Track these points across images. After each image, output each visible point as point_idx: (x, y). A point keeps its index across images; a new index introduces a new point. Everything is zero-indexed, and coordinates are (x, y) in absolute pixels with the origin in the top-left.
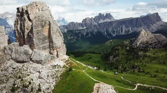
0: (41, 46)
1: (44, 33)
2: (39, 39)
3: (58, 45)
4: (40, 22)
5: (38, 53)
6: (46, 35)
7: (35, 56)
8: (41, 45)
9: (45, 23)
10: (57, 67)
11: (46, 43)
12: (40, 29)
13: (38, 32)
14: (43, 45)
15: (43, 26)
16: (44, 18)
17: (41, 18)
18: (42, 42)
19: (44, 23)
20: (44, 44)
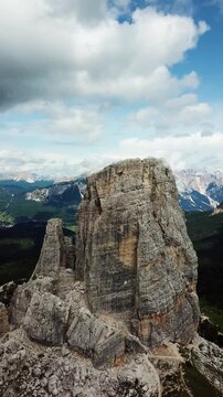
0: (109, 297)
1: (121, 259)
2: (104, 275)
3: (154, 306)
4: (111, 226)
5: (88, 323)
6: (127, 263)
7: (77, 330)
8: (108, 292)
9: (126, 229)
10: (131, 391)
11: (125, 289)
12: (111, 244)
13: (103, 253)
14: (116, 295)
15: (118, 238)
16: (125, 214)
17: (114, 213)
18: (114, 285)
19: (122, 228)
20: (118, 291)
